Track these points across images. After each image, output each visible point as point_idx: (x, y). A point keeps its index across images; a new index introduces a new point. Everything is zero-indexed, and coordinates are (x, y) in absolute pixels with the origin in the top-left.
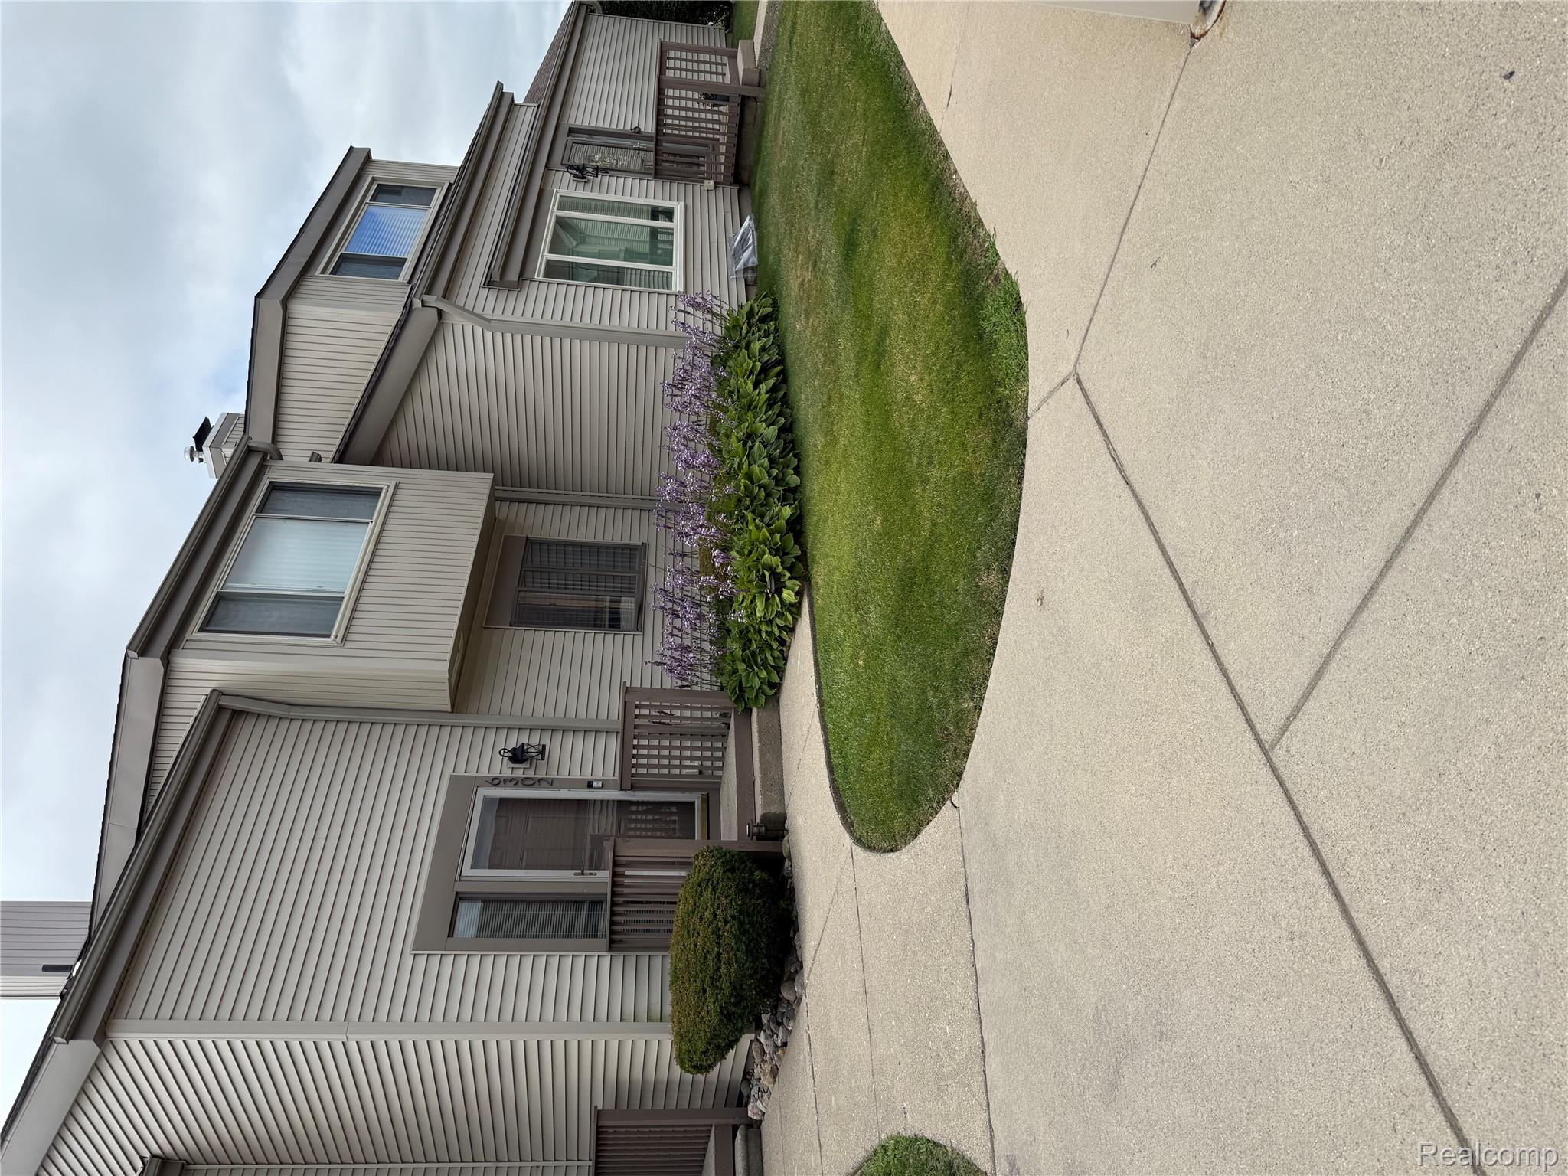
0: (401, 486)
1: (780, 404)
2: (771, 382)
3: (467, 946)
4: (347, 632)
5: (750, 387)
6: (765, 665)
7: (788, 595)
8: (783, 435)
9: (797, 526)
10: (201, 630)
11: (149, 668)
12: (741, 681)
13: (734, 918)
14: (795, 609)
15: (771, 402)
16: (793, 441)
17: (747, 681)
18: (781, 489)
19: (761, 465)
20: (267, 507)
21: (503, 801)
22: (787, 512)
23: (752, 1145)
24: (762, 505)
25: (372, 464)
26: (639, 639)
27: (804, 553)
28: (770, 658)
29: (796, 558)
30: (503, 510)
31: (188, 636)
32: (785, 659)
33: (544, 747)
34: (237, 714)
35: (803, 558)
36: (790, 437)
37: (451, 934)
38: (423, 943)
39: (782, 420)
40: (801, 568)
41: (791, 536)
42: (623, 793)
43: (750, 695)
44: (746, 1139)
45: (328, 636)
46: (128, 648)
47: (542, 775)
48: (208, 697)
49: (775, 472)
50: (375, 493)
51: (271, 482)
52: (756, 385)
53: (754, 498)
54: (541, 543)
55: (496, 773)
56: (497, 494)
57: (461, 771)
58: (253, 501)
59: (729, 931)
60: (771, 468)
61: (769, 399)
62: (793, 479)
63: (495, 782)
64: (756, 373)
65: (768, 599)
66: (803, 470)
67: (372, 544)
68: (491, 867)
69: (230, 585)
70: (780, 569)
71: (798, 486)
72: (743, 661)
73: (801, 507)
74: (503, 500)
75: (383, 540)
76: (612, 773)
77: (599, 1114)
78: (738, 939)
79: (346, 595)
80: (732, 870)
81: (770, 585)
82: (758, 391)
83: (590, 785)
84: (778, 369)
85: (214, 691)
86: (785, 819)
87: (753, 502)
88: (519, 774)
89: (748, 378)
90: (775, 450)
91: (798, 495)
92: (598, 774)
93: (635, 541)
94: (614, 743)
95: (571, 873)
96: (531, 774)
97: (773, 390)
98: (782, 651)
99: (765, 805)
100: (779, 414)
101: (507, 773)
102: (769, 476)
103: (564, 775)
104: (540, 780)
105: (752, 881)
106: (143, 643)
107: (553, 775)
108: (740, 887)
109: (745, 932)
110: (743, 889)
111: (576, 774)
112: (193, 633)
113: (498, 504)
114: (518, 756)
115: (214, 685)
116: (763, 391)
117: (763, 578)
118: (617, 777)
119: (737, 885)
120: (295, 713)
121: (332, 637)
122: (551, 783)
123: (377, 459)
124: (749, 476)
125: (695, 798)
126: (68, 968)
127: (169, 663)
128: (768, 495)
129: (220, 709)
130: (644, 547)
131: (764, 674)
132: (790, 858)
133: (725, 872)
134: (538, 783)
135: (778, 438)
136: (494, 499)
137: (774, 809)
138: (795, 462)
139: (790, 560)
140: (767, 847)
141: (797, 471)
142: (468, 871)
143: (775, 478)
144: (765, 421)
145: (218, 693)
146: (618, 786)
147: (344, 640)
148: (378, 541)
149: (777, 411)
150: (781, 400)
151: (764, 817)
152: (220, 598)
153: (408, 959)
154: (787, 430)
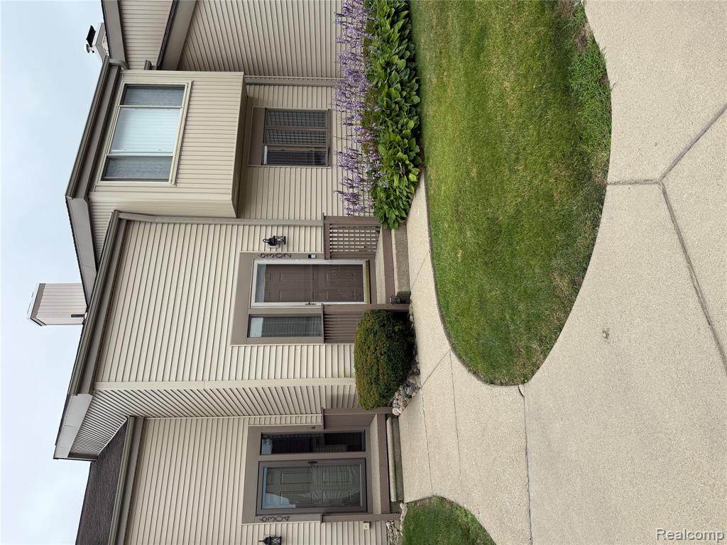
0: (195, 83)
1: (407, 40)
2: (401, 23)
3: (257, 341)
4: (177, 178)
5: (388, 27)
6: (398, 208)
7: (412, 177)
8: (409, 65)
9: (418, 133)
10: (103, 179)
11: (79, 203)
12: (385, 214)
13: (385, 353)
14: (416, 185)
15: (401, 39)
16: (415, 69)
17: (389, 215)
18: (408, 105)
19: (396, 89)
20: (125, 101)
21: (268, 266)
22: (412, 124)
23: (394, 425)
24: (398, 115)
25: (178, 69)
26: (330, 171)
27: (422, 149)
28: (401, 205)
29: (417, 154)
30: (250, 89)
31: (96, 183)
32: (410, 205)
33: (285, 237)
34: (129, 222)
35: (421, 154)
36: (413, 65)
37: (248, 336)
38: (235, 341)
39: (408, 54)
40: (420, 161)
41: (414, 140)
42: (326, 261)
43: (390, 221)
44: (392, 424)
45: (167, 180)
46: (66, 195)
47: (285, 251)
48: (113, 214)
49: (404, 93)
50: (181, 88)
51: (126, 84)
52: (392, 24)
53: (392, 111)
54: (275, 111)
55: (262, 251)
56: (247, 81)
57: (245, 250)
58: (119, 93)
59: (383, 359)
60: (403, 90)
61: (400, 36)
62: (416, 99)
63: (263, 256)
64: (392, 16)
65: (400, 177)
66: (422, 93)
67: (184, 122)
68: (265, 301)
69: (113, 151)
70: (408, 162)
71: (418, 103)
72: (387, 204)
73: (420, 119)
74: (250, 84)
75: (189, 119)
76: (320, 250)
77: (324, 411)
78: (387, 364)
79: (173, 155)
80: (384, 325)
81: (402, 170)
82: (393, 29)
83: (310, 257)
84: (406, 12)
85: (115, 210)
86: (410, 294)
87: (391, 113)
88: (274, 251)
89: (387, 19)
90: (405, 75)
91: (419, 110)
92: (313, 251)
93: (324, 108)
94: (320, 231)
95: (304, 303)
96: (279, 251)
97: (402, 29)
98: (408, 202)
99: (400, 286)
100: (407, 49)
101: (268, 251)
102: (401, 96)
103: (296, 251)
104: (285, 254)
105: (394, 332)
106: (73, 191)
107: (291, 251)
108: (388, 335)
109: (390, 361)
110: (389, 337)
111: (302, 251)
112: (98, 182)
113: (248, 87)
114: (272, 242)
115: (114, 208)
116: (396, 31)
117: (398, 166)
118: (323, 252)
119: (386, 335)
120: (158, 220)
121: (170, 181)
122: (290, 256)
123: (180, 66)
124: (389, 95)
125: (362, 262)
126: (82, 316)
127: (89, 199)
128: (401, 108)
129: (120, 220)
130: (330, 111)
131: (397, 213)
132: (413, 315)
133: (380, 326)
134: (283, 256)
135: (406, 67)
136: (245, 84)
137: (404, 289)
138: (416, 87)
139: (413, 154)
140: (400, 307)
141: (418, 93)
142: (253, 304)
143: (405, 98)
144: (398, 54)
145: (117, 212)
146: (323, 257)
147: (176, 183)
148: (186, 121)
149: (405, 46)
150: (407, 36)
151: (399, 293)
152: (109, 159)
153: (229, 349)
154: (412, 60)
